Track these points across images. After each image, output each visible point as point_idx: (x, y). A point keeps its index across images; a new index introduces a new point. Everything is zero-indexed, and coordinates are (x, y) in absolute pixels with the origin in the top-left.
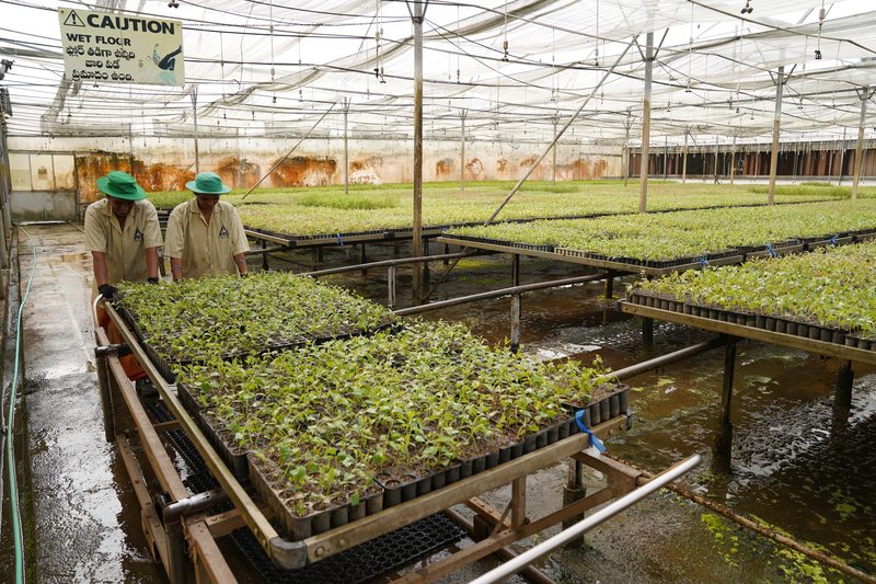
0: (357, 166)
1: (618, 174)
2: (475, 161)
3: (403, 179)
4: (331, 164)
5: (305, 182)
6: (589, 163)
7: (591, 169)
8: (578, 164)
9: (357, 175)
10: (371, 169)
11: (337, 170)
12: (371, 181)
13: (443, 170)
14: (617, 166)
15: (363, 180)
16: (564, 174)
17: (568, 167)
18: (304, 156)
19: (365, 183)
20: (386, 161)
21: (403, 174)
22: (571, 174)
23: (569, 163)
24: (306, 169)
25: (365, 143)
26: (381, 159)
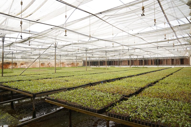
0: (22, 64)
1: (81, 65)
2: (49, 63)
3: (33, 67)
4: (16, 64)
5: (9, 68)
6: (75, 63)
7: (75, 64)
8: (72, 64)
9: (22, 66)
10: (25, 65)
11: (17, 65)
12: (25, 67)
13: (42, 65)
14: (81, 64)
16: (69, 66)
17: (70, 64)
18: (9, 62)
19: (24, 68)
20: (29, 63)
21: (33, 66)
22: (71, 66)
23: (71, 63)
24: (9, 65)
25: (24, 60)
26: (28, 63)
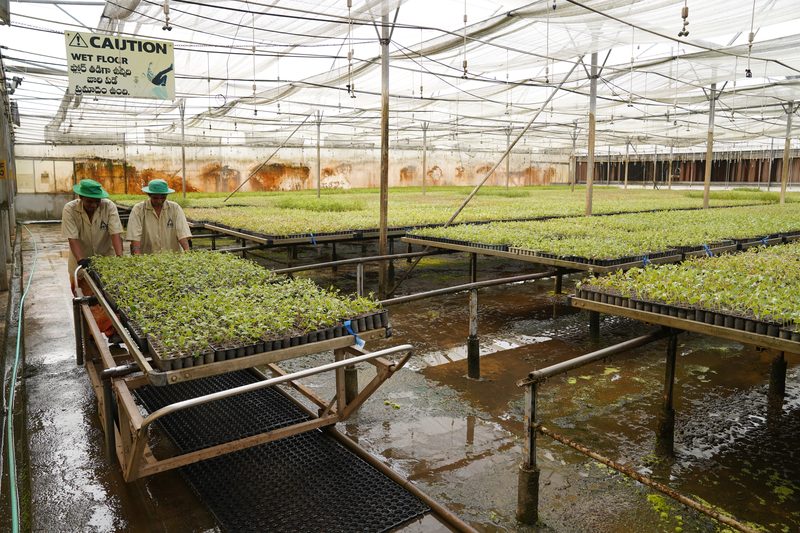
0: (329, 172)
1: (565, 180)
2: (435, 168)
3: (370, 185)
4: (305, 170)
5: (281, 188)
6: (539, 170)
7: (541, 175)
8: (529, 171)
9: (328, 181)
10: (341, 175)
11: (310, 176)
12: (341, 185)
13: (406, 176)
14: (564, 173)
15: (334, 185)
16: (516, 180)
17: (520, 174)
18: (281, 163)
19: (335, 188)
20: (354, 168)
21: (370, 180)
22: (522, 180)
23: (521, 170)
24: (282, 175)
25: (336, 152)
26: (350, 166)
